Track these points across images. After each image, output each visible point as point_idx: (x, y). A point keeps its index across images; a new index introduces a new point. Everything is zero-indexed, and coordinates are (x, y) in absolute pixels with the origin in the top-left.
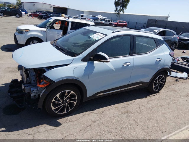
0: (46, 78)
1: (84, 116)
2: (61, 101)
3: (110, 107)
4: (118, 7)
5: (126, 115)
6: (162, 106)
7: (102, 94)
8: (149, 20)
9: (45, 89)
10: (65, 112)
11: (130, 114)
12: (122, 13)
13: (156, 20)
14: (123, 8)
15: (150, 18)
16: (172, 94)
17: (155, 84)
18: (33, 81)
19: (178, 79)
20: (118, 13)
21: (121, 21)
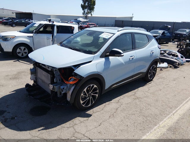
0: (76, 75)
1: (105, 106)
2: (87, 95)
3: (122, 97)
4: (85, 10)
5: (137, 100)
6: (160, 90)
7: (115, 85)
8: (116, 21)
9: (73, 85)
10: (90, 105)
11: (140, 99)
12: (89, 15)
13: (123, 21)
14: (90, 11)
15: (117, 19)
16: (162, 80)
17: (150, 73)
18: (58, 80)
19: (162, 69)
20: (86, 16)
21: (90, 23)
